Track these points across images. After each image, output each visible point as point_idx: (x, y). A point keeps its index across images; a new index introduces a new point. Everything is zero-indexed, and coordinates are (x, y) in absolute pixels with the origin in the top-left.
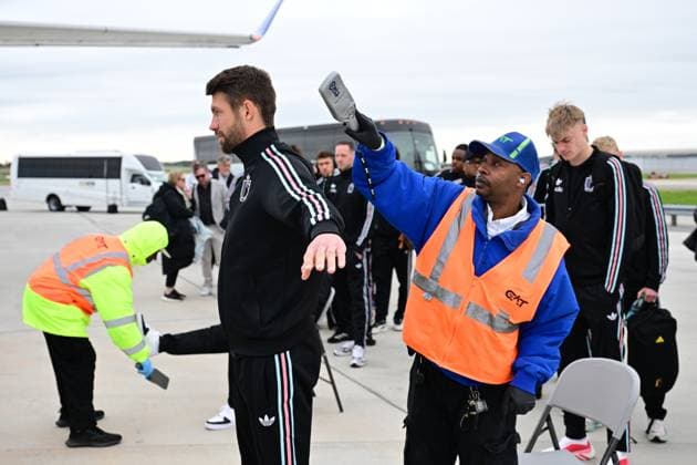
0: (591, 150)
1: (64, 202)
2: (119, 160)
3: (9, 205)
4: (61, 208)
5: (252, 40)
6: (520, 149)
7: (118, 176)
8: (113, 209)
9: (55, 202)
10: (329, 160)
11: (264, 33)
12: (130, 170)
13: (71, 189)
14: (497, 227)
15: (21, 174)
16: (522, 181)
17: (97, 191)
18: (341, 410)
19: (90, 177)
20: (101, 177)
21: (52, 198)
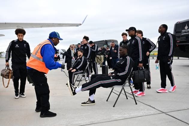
12: (60, 52)
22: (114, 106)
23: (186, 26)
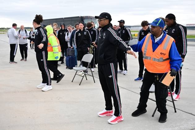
6: (159, 23)
14: (157, 40)
16: (161, 29)
18: (95, 82)
22: (153, 116)
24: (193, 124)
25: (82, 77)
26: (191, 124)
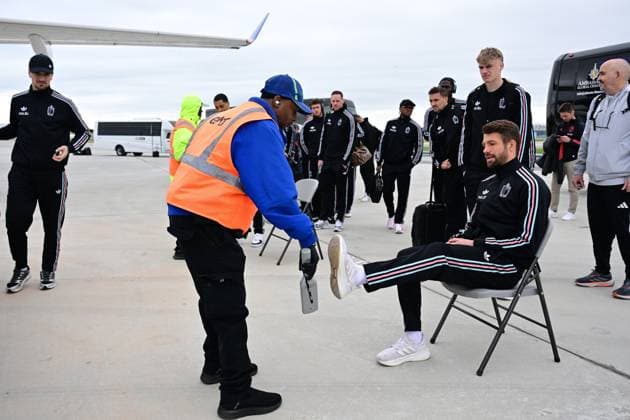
0: (501, 82)
1: (126, 150)
2: (160, 124)
3: (92, 152)
4: (124, 154)
5: (248, 43)
7: (159, 134)
8: (156, 154)
9: (120, 150)
10: (319, 105)
11: (255, 37)
12: (166, 131)
13: (130, 142)
15: (100, 133)
17: (147, 143)
19: (141, 134)
20: (148, 134)
21: (119, 148)
22: (480, 373)
23: (593, 68)
24: (624, 411)
25: (286, 243)
26: (616, 409)
